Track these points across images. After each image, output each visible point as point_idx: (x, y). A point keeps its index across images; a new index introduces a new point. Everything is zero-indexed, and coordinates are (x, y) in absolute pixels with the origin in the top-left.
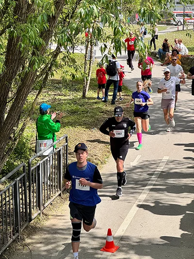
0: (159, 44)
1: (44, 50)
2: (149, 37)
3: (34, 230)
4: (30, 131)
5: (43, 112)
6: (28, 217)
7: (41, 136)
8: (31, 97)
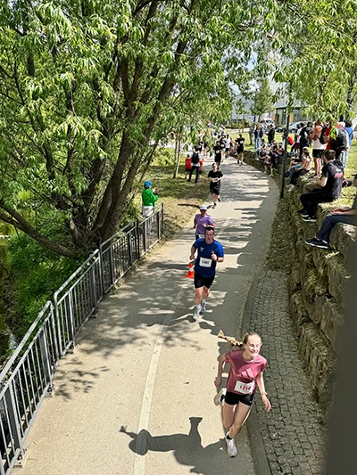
1: (146, 144)
3: (141, 263)
4: (138, 201)
6: (138, 255)
7: (145, 203)
8: (138, 177)
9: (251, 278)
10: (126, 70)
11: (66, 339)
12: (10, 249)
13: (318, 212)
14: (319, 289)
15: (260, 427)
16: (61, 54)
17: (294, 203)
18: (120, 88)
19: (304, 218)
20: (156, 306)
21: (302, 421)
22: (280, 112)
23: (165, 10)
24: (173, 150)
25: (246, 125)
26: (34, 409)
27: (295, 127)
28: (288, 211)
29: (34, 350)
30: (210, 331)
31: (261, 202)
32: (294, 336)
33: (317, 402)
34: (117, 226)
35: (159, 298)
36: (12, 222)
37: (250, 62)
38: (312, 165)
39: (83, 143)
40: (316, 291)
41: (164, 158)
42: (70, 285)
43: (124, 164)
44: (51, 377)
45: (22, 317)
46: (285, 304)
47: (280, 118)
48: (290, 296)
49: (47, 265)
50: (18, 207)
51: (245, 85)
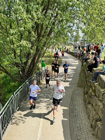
0: (66, 49)
1: (43, 49)
2: (64, 48)
3: (40, 84)
4: (40, 65)
5: (43, 61)
6: (39, 82)
7: (42, 66)
8: (40, 59)
9: (73, 89)
10: (38, 28)
11: (17, 106)
12: (2, 79)
13: (93, 71)
14: (93, 94)
15: (74, 135)
16: (20, 23)
17: (86, 68)
18: (36, 33)
19: (89, 72)
20: (45, 97)
21: (87, 134)
22: (82, 41)
23: (50, 12)
24: (51, 51)
25: (72, 45)
26: (6, 128)
27: (86, 46)
28: (84, 70)
29: (7, 109)
30: (60, 105)
31: (76, 67)
32: (85, 108)
33: (92, 128)
34: (34, 73)
35: (46, 95)
36: (3, 71)
37: (74, 27)
38: (91, 57)
39: (25, 48)
40: (92, 94)
41: (48, 53)
42: (19, 90)
43: (37, 55)
44: (12, 118)
45: (4, 99)
46: (83, 98)
47: (82, 43)
48: (84, 95)
49: (13, 84)
50: (5, 66)
51: (72, 34)
